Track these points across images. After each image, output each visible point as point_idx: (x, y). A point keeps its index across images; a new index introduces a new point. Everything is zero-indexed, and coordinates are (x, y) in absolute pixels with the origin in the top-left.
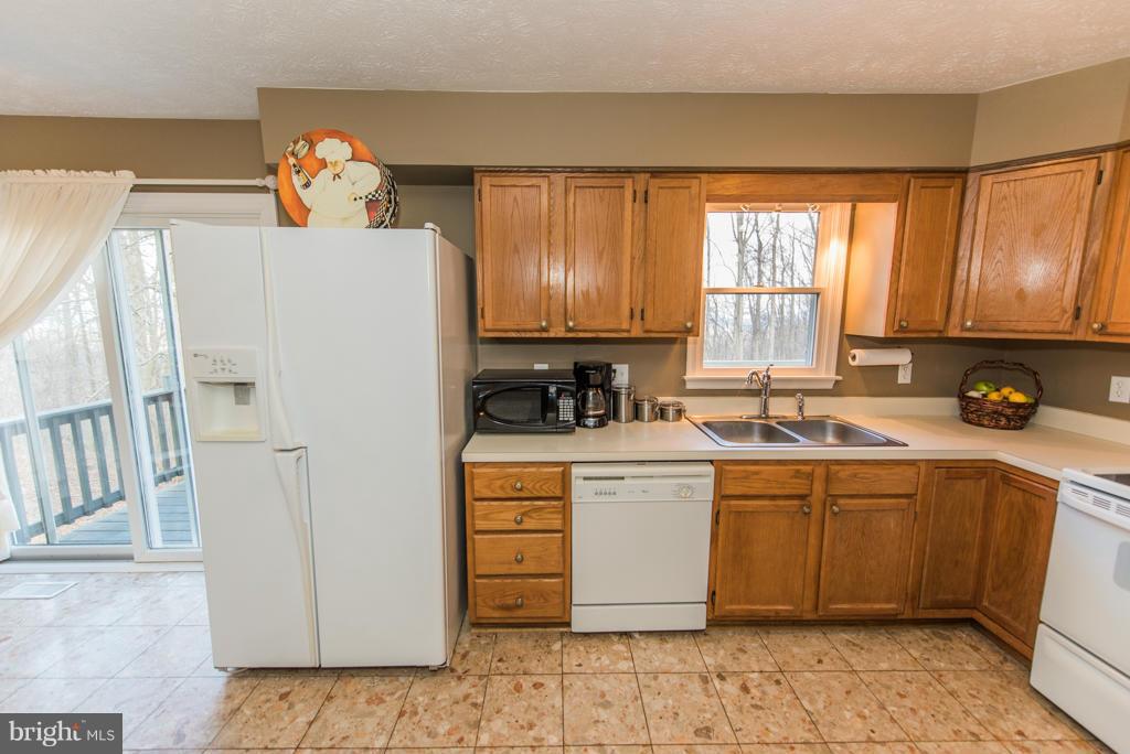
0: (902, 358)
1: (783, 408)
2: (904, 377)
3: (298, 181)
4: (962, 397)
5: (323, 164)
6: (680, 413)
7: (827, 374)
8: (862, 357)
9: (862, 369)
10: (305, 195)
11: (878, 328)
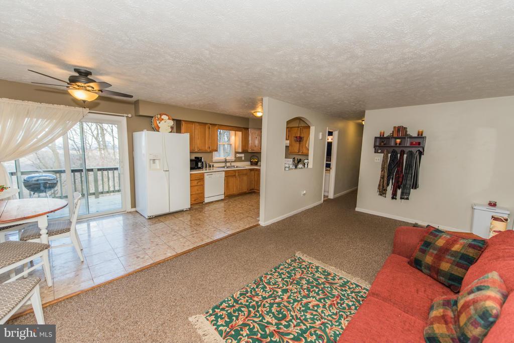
0: (243, 155)
1: (228, 164)
2: (243, 159)
3: (158, 122)
4: (251, 161)
5: (163, 119)
6: (213, 166)
7: (233, 158)
8: (238, 155)
9: (238, 157)
10: (159, 125)
11: (240, 151)
